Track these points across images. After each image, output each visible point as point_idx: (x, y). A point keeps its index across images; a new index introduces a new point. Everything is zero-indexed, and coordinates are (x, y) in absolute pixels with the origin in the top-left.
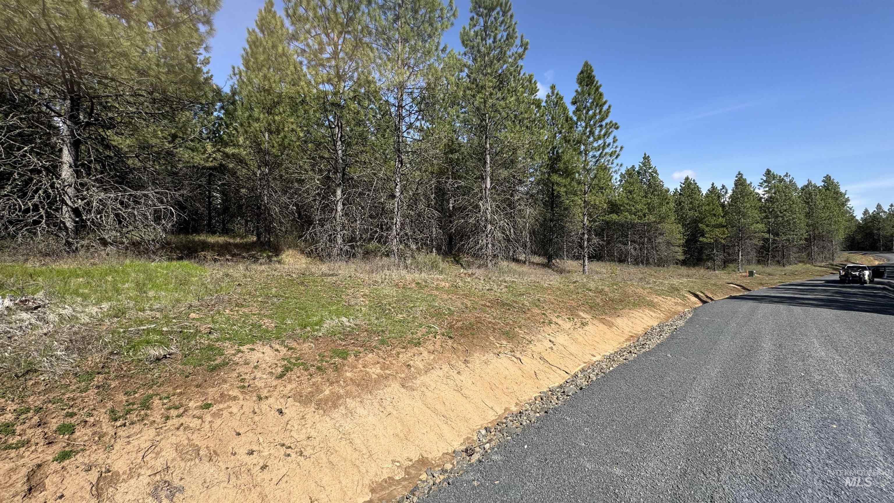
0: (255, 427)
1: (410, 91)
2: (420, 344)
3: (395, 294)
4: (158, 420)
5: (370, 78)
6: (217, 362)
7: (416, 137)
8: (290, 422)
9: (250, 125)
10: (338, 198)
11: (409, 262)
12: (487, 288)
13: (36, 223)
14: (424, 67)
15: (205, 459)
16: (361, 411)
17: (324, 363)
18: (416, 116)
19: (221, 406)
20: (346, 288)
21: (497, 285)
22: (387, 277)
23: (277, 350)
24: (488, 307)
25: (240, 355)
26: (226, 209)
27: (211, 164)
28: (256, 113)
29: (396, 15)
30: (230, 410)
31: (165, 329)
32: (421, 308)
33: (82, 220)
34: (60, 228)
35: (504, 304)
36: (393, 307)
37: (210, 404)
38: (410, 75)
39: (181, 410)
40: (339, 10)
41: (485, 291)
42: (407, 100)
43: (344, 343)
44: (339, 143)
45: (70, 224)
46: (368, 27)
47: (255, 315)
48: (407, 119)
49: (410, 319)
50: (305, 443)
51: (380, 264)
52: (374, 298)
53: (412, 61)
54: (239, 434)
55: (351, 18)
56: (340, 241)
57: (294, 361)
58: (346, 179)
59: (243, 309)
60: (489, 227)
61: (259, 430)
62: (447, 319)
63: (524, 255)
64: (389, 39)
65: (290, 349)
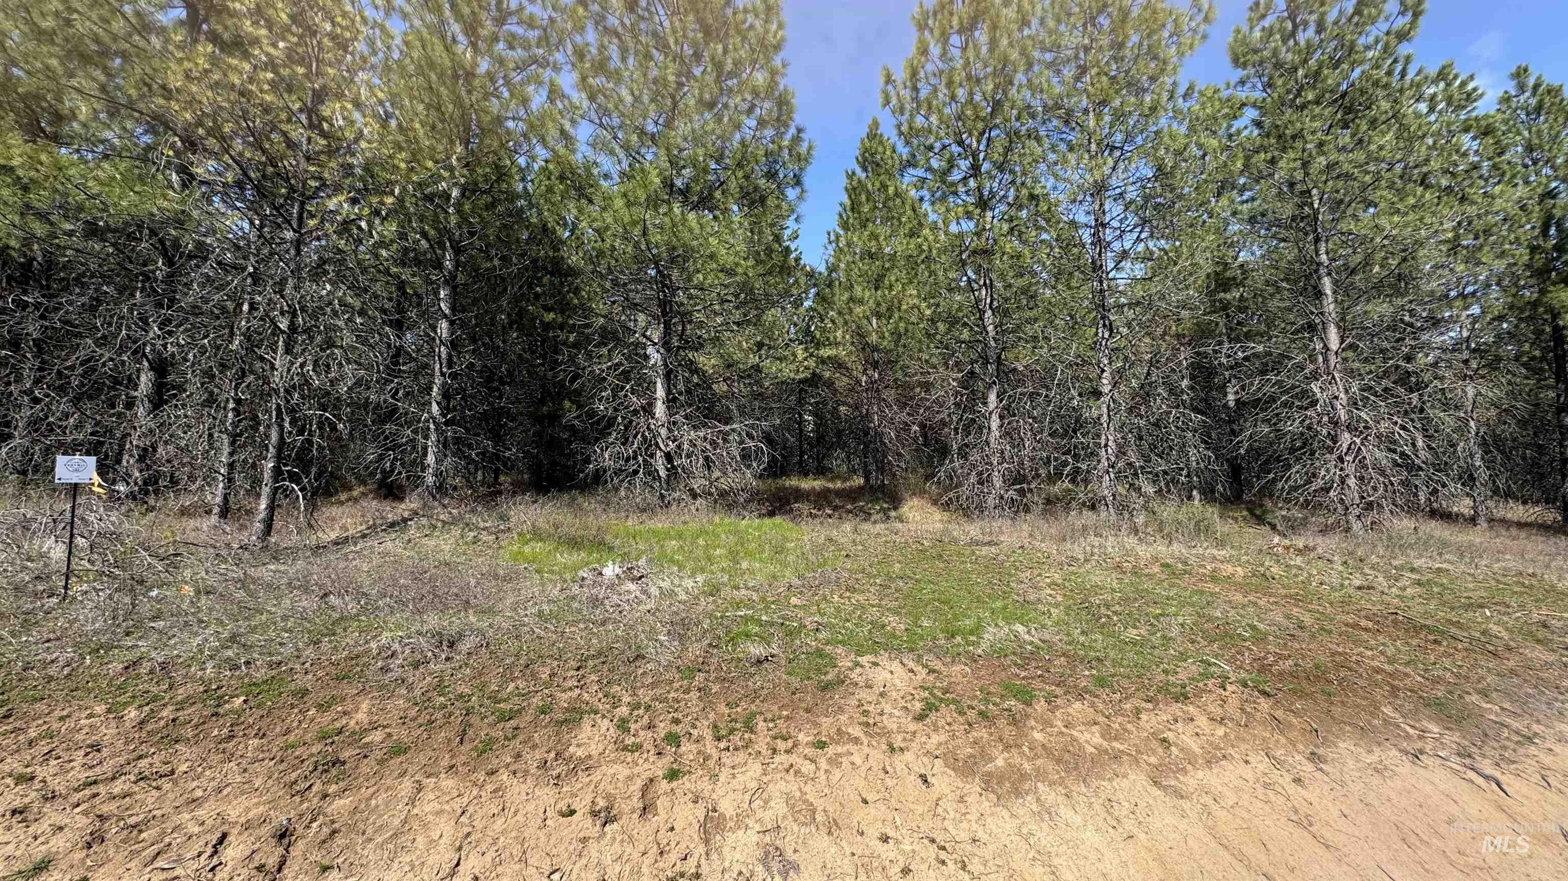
0: (888, 796)
1: (1118, 191)
2: (1187, 698)
3: (1115, 585)
4: (764, 752)
5: (1038, 191)
6: (829, 677)
7: (1139, 274)
8: (940, 803)
9: (851, 311)
10: (992, 406)
11: (1140, 519)
12: (1357, 583)
13: (636, 472)
14: (1145, 140)
15: (824, 830)
16: (1065, 812)
17: (991, 706)
18: (1135, 235)
19: (839, 749)
20: (1017, 569)
21: (1388, 578)
22: (1096, 550)
23: (911, 671)
24: (1366, 630)
25: (858, 670)
26: (821, 438)
27: (802, 376)
28: (858, 291)
29: (1079, 67)
30: (851, 758)
31: (764, 618)
32: (1180, 620)
33: (673, 467)
34: (654, 478)
35: (1417, 629)
36: (1115, 613)
37: (825, 743)
38: (1116, 163)
39: (790, 743)
40: (978, 97)
41: (1351, 591)
42: (1114, 209)
43: (1023, 674)
44: (989, 312)
45: (663, 473)
46: (1029, 107)
47: (873, 606)
48: (1117, 246)
49: (1156, 640)
50: (969, 847)
51: (1079, 524)
52: (1072, 591)
53: (1119, 137)
54: (865, 802)
55: (999, 101)
56: (998, 482)
57: (939, 694)
58: (1005, 374)
59: (857, 596)
60: (1346, 438)
61: (894, 803)
62: (1248, 649)
63: (1468, 501)
64: (1069, 113)
65: (931, 671)
